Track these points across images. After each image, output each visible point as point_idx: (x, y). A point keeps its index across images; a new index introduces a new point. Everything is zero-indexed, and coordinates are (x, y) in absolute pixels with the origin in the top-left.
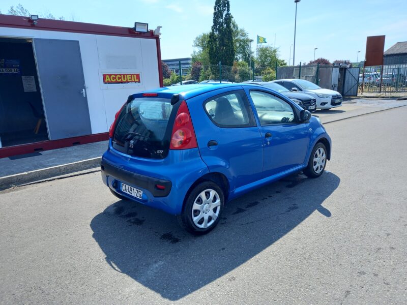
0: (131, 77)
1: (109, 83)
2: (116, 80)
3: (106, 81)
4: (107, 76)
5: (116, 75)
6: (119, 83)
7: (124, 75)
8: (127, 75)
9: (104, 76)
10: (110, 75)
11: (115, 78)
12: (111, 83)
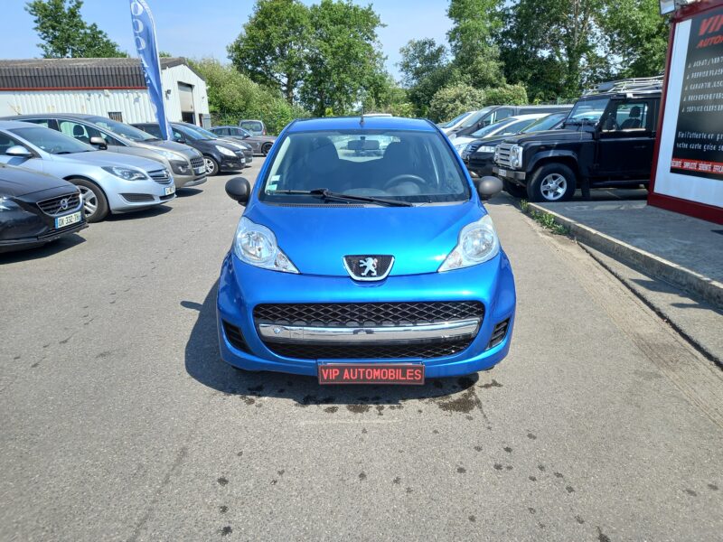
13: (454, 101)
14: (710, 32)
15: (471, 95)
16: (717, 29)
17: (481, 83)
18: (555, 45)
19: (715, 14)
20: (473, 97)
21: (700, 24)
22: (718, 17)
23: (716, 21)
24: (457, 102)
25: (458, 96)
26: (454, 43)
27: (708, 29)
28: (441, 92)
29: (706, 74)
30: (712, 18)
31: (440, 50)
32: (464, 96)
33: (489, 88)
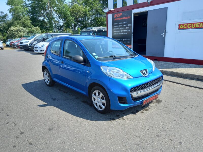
0: (200, 24)
1: (182, 29)
2: (187, 27)
3: (180, 28)
4: (182, 25)
5: (187, 24)
6: (189, 29)
7: (194, 24)
8: (196, 23)
9: (180, 25)
10: (183, 25)
11: (187, 26)
12: (183, 29)
13: (17, 31)
14: (117, 17)
15: (22, 30)
16: (119, 17)
17: (25, 26)
18: (44, 16)
19: (118, 13)
20: (24, 30)
21: (114, 15)
22: (119, 14)
23: (118, 15)
24: (18, 32)
25: (18, 30)
26: (11, 13)
27: (116, 16)
28: (11, 28)
29: (118, 26)
30: (117, 14)
31: (6, 15)
32: (20, 30)
33: (28, 28)
